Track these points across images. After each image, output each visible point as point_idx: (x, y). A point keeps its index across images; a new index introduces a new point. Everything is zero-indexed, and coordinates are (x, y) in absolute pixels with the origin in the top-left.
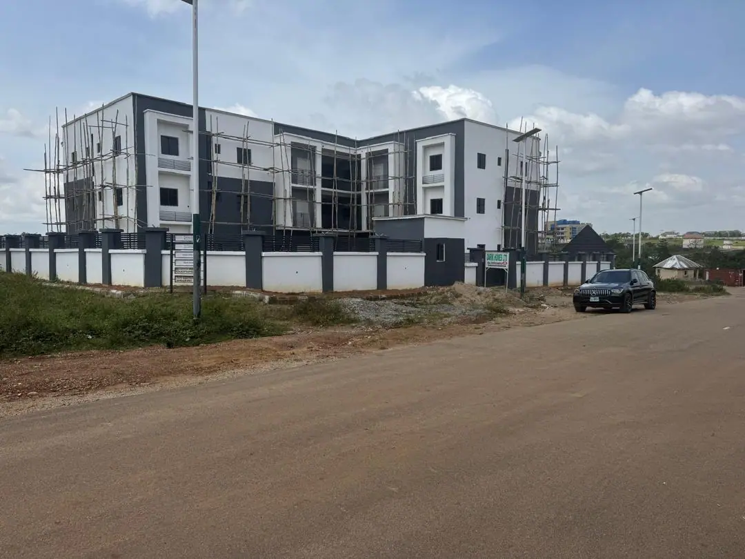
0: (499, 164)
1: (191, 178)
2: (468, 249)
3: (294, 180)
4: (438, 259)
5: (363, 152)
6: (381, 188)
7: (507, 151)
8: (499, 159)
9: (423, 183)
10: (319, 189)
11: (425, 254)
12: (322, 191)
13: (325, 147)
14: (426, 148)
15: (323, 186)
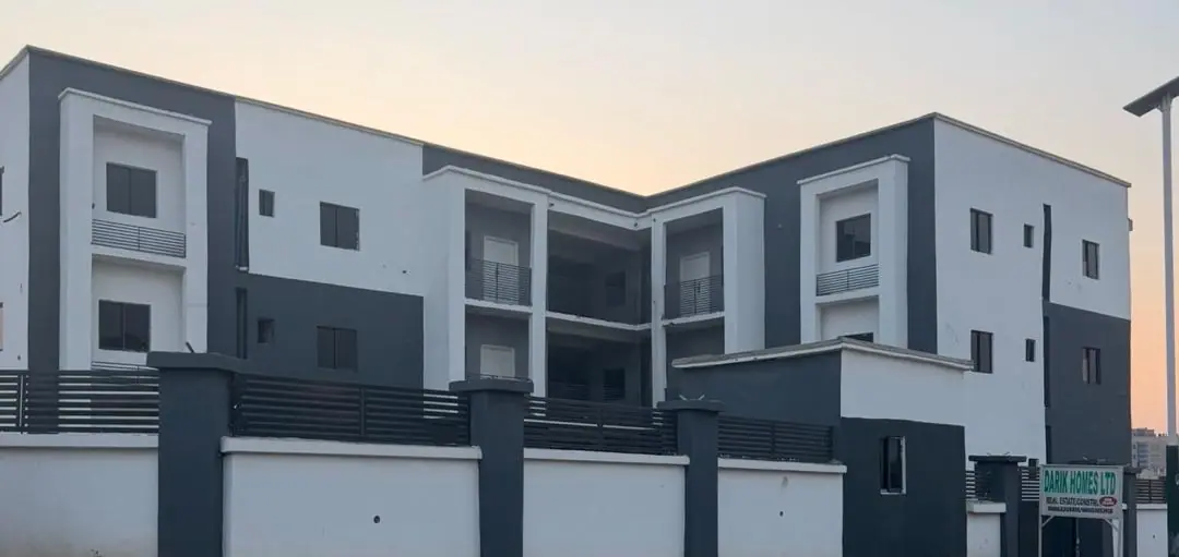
0: (1028, 243)
1: (188, 275)
2: (971, 458)
3: (472, 289)
4: (885, 486)
5: (656, 224)
6: (703, 311)
7: (1047, 209)
8: (1028, 230)
9: (818, 294)
10: (539, 314)
11: (843, 469)
12: (549, 321)
13: (554, 209)
14: (825, 200)
15: (550, 308)
